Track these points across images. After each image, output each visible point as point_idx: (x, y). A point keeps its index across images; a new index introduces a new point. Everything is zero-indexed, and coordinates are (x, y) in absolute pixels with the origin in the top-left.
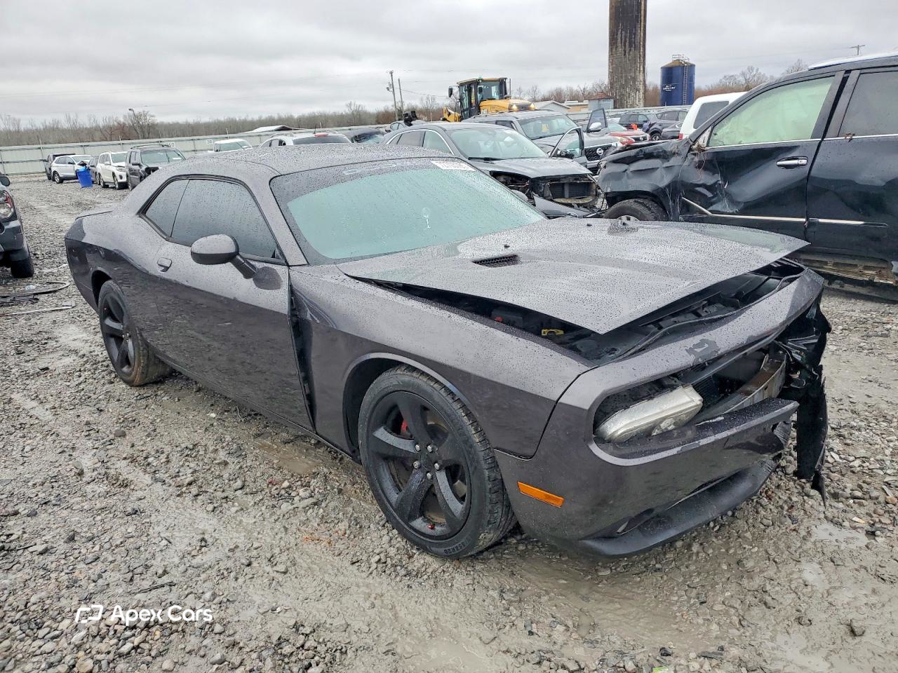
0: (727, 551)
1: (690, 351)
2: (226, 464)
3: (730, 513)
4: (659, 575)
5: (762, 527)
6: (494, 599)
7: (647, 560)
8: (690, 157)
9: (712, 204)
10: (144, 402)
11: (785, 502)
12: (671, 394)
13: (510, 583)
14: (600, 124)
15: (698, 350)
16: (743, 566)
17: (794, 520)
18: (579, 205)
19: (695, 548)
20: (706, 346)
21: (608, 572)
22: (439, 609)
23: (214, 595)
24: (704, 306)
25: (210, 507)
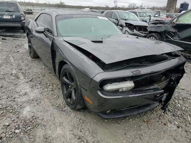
0: (138, 123)
1: (132, 72)
2: (40, 78)
3: (144, 113)
4: (118, 124)
5: (150, 119)
6: (77, 121)
7: (117, 120)
8: (171, 24)
9: (174, 37)
10: (32, 62)
11: (160, 114)
12: (125, 82)
13: (83, 118)
14: (158, 15)
15: (134, 72)
16: (140, 128)
17: (159, 119)
18: (145, 33)
19: (131, 120)
20: (138, 71)
21: (107, 121)
22: (64, 120)
23: (21, 106)
24: (144, 61)
25: (31, 87)
